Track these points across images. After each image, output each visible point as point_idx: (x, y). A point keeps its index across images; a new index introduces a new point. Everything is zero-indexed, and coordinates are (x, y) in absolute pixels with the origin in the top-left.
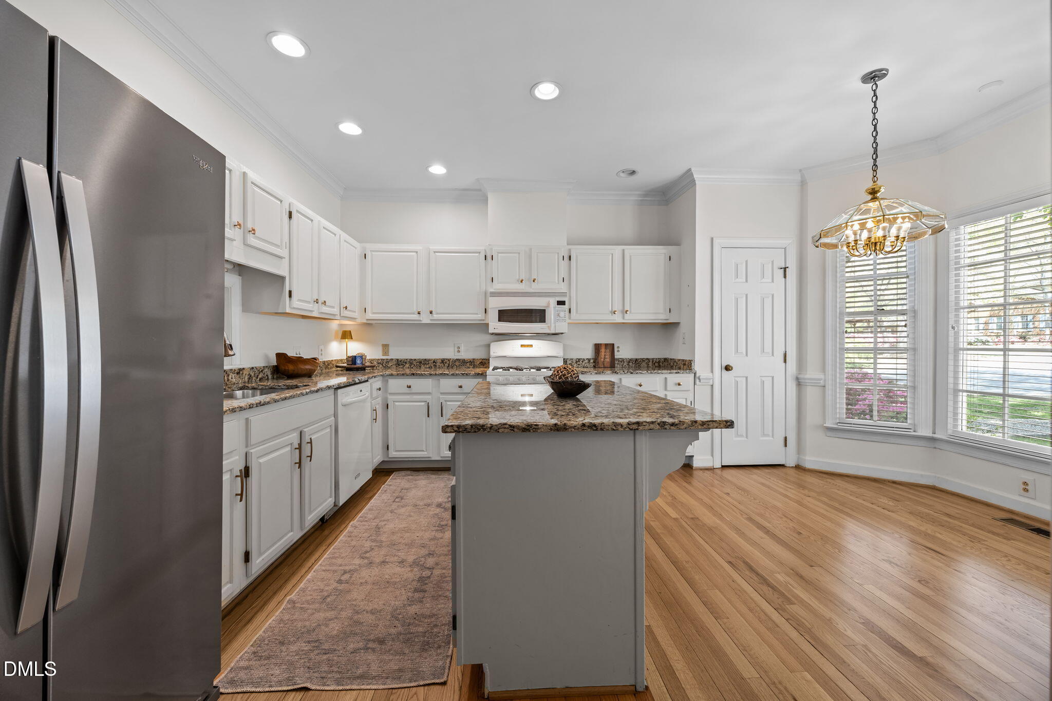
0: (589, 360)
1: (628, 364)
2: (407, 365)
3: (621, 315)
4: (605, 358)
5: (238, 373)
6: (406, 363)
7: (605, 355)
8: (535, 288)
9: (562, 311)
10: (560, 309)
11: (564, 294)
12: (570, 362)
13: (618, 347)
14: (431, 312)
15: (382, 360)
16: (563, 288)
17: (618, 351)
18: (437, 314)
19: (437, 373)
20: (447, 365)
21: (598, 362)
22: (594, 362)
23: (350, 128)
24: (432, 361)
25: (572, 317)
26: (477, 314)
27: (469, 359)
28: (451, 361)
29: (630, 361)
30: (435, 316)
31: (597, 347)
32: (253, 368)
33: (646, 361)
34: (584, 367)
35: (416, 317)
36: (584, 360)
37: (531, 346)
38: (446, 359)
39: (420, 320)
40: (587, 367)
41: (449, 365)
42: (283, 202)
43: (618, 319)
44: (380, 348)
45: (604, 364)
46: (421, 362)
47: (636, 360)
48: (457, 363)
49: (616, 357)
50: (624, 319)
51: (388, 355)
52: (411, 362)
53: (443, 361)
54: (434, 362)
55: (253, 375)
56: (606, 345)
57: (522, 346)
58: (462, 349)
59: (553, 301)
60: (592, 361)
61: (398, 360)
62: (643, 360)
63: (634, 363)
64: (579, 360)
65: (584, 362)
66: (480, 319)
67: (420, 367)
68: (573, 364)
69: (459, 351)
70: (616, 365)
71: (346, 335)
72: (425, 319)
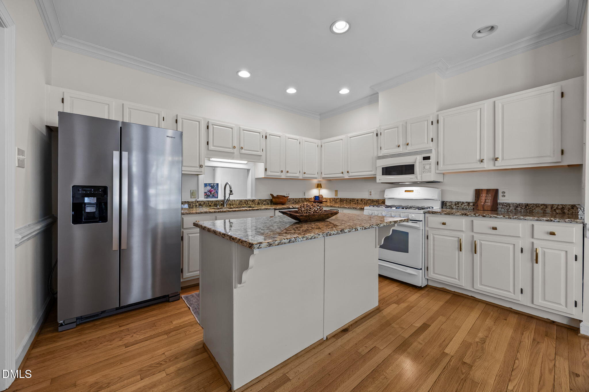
0: (469, 203)
1: (515, 209)
2: (345, 202)
3: (492, 163)
4: (485, 202)
5: (252, 201)
6: (344, 200)
7: (486, 200)
8: (409, 149)
9: (428, 164)
10: (426, 163)
11: (430, 151)
12: (450, 204)
13: (504, 192)
14: (348, 172)
15: (334, 198)
16: (431, 146)
17: (504, 196)
18: (352, 173)
19: (341, 206)
20: (363, 202)
21: (477, 205)
22: (474, 205)
23: (291, 91)
24: (356, 200)
25: (439, 168)
26: (371, 171)
27: (376, 199)
28: (366, 200)
29: (517, 206)
30: (351, 174)
31: (478, 193)
32: (260, 200)
33: (542, 207)
34: (463, 209)
35: (341, 175)
36: (463, 203)
37: (412, 191)
38: (363, 199)
39: (343, 177)
40: (467, 209)
41: (365, 202)
42: (261, 133)
43: (488, 165)
44: (334, 192)
45: (483, 208)
46: (351, 200)
47: (527, 205)
48: (369, 202)
49: (499, 201)
50: (494, 165)
51: (337, 196)
52: (346, 200)
53: (362, 200)
54: (357, 200)
55: (260, 202)
56: (488, 191)
57: (406, 191)
58: (373, 193)
59: (419, 158)
60: (471, 204)
61: (341, 198)
62: (537, 206)
63: (523, 208)
64: (458, 203)
65: (463, 205)
66: (373, 174)
67: (351, 203)
68: (452, 206)
69: (371, 195)
70: (500, 209)
71: (319, 186)
72: (346, 176)
